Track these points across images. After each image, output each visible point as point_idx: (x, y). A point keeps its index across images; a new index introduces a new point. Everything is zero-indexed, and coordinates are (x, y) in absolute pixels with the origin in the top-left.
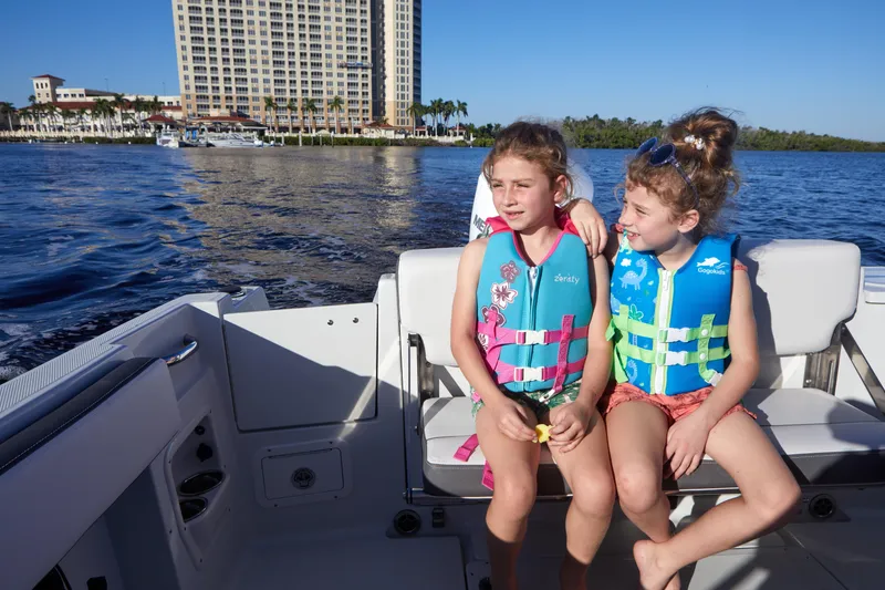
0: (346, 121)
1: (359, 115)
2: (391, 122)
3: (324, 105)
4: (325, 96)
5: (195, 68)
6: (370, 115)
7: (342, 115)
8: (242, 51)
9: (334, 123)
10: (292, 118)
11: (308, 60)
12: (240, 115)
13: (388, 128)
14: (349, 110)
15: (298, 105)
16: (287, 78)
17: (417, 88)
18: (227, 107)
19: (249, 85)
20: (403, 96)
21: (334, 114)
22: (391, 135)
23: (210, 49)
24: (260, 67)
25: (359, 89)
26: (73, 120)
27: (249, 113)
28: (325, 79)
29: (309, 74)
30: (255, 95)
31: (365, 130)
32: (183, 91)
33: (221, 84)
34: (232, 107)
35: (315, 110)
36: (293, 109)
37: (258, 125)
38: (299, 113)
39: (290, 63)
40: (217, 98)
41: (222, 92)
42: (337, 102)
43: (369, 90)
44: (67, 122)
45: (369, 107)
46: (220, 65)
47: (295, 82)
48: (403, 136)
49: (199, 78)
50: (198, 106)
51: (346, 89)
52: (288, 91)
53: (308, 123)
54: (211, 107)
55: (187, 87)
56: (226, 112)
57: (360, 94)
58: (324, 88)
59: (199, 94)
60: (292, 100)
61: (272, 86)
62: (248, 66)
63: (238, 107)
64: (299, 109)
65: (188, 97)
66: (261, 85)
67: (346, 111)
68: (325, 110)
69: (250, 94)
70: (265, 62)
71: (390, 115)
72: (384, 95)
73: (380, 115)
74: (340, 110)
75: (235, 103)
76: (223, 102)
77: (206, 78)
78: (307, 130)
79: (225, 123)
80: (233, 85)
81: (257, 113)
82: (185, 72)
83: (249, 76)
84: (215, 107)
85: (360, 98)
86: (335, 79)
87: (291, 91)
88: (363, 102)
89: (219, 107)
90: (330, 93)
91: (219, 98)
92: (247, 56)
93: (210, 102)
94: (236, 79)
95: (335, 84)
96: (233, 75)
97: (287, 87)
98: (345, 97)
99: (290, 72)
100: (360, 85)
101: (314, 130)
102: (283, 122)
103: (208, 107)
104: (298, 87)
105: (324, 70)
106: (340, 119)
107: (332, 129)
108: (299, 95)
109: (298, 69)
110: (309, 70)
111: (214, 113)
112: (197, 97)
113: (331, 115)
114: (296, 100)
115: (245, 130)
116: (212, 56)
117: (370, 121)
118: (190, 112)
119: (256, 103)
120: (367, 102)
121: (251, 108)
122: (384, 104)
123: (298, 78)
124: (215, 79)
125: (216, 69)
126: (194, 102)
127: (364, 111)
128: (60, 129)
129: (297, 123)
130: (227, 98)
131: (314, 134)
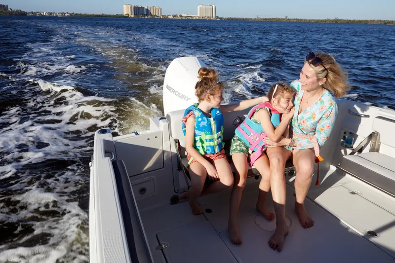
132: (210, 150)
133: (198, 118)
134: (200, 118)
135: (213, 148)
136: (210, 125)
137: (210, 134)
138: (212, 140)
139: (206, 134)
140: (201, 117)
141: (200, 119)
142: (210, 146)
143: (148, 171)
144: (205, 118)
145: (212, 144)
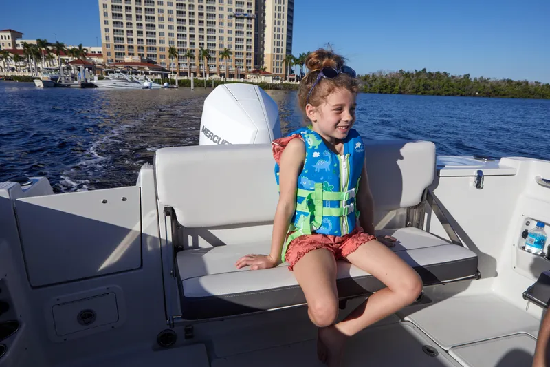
0: (234, 69)
1: (243, 64)
2: (268, 70)
3: (217, 56)
4: (217, 48)
5: (114, 23)
6: (252, 64)
7: (230, 64)
8: (152, 10)
9: (224, 70)
10: (191, 65)
11: (205, 19)
12: (149, 62)
13: (267, 74)
14: (236, 60)
15: (196, 54)
16: (188, 33)
17: (289, 44)
18: (139, 55)
19: (157, 38)
20: (278, 50)
21: (224, 63)
22: (269, 80)
23: (127, 8)
24: (166, 23)
25: (245, 44)
26: (21, 64)
27: (157, 60)
28: (217, 34)
29: (205, 30)
30: (162, 46)
31: (248, 76)
32: (104, 41)
33: (135, 36)
34: (143, 55)
35: (209, 58)
36: (192, 57)
37: (163, 70)
38: (196, 61)
39: (190, 21)
40: (131, 47)
41: (135, 43)
42: (227, 53)
43: (252, 44)
44: (18, 65)
45: (252, 58)
46: (134, 21)
47: (194, 36)
48: (279, 82)
49: (117, 31)
50: (116, 53)
51: (234, 43)
52: (188, 44)
53: (203, 69)
54: (127, 54)
55: (107, 38)
56: (137, 59)
57: (245, 47)
58: (217, 42)
59: (117, 44)
60: (191, 50)
61: (176, 39)
62: (157, 23)
63: (148, 55)
64: (197, 58)
65: (108, 46)
66: (167, 38)
67: (234, 61)
68: (217, 60)
69: (158, 45)
70: (170, 20)
71: (268, 64)
72: (263, 49)
73: (259, 65)
74: (229, 60)
75: (145, 52)
76: (136, 51)
77: (123, 31)
78: (202, 75)
79: (135, 68)
80: (144, 37)
81: (163, 60)
82: (106, 25)
83: (157, 30)
84: (129, 54)
85: (244, 50)
86: (226, 35)
87: (191, 43)
88: (247, 54)
89: (133, 55)
90: (221, 46)
91: (133, 47)
92: (156, 15)
93: (126, 51)
94: (147, 33)
95: (226, 39)
96: (144, 30)
97: (188, 40)
98: (233, 50)
99: (190, 28)
100: (245, 40)
101: (208, 75)
102: (183, 68)
103: (124, 54)
104: (196, 41)
105: (217, 27)
106: (228, 67)
107: (222, 75)
108: (197, 47)
109: (196, 26)
110: (205, 27)
111: (128, 59)
112: (116, 46)
113: (221, 63)
114: (194, 51)
115: (152, 74)
116: (128, 13)
117: (252, 69)
118: (109, 58)
119: (162, 53)
120: (250, 54)
121: (158, 56)
122: (263, 56)
123: (197, 33)
124: (130, 32)
125: (131, 24)
126: (113, 50)
127: (247, 61)
128: (13, 70)
129: (194, 69)
130: (139, 48)
131: (208, 78)
132: (330, 224)
133: (314, 150)
134: (317, 151)
135: (337, 221)
136: (337, 170)
137: (334, 190)
138: (336, 204)
139: (324, 189)
140: (320, 150)
141: (316, 155)
142: (330, 217)
143: (111, 272)
144: (327, 153)
145: (335, 212)
